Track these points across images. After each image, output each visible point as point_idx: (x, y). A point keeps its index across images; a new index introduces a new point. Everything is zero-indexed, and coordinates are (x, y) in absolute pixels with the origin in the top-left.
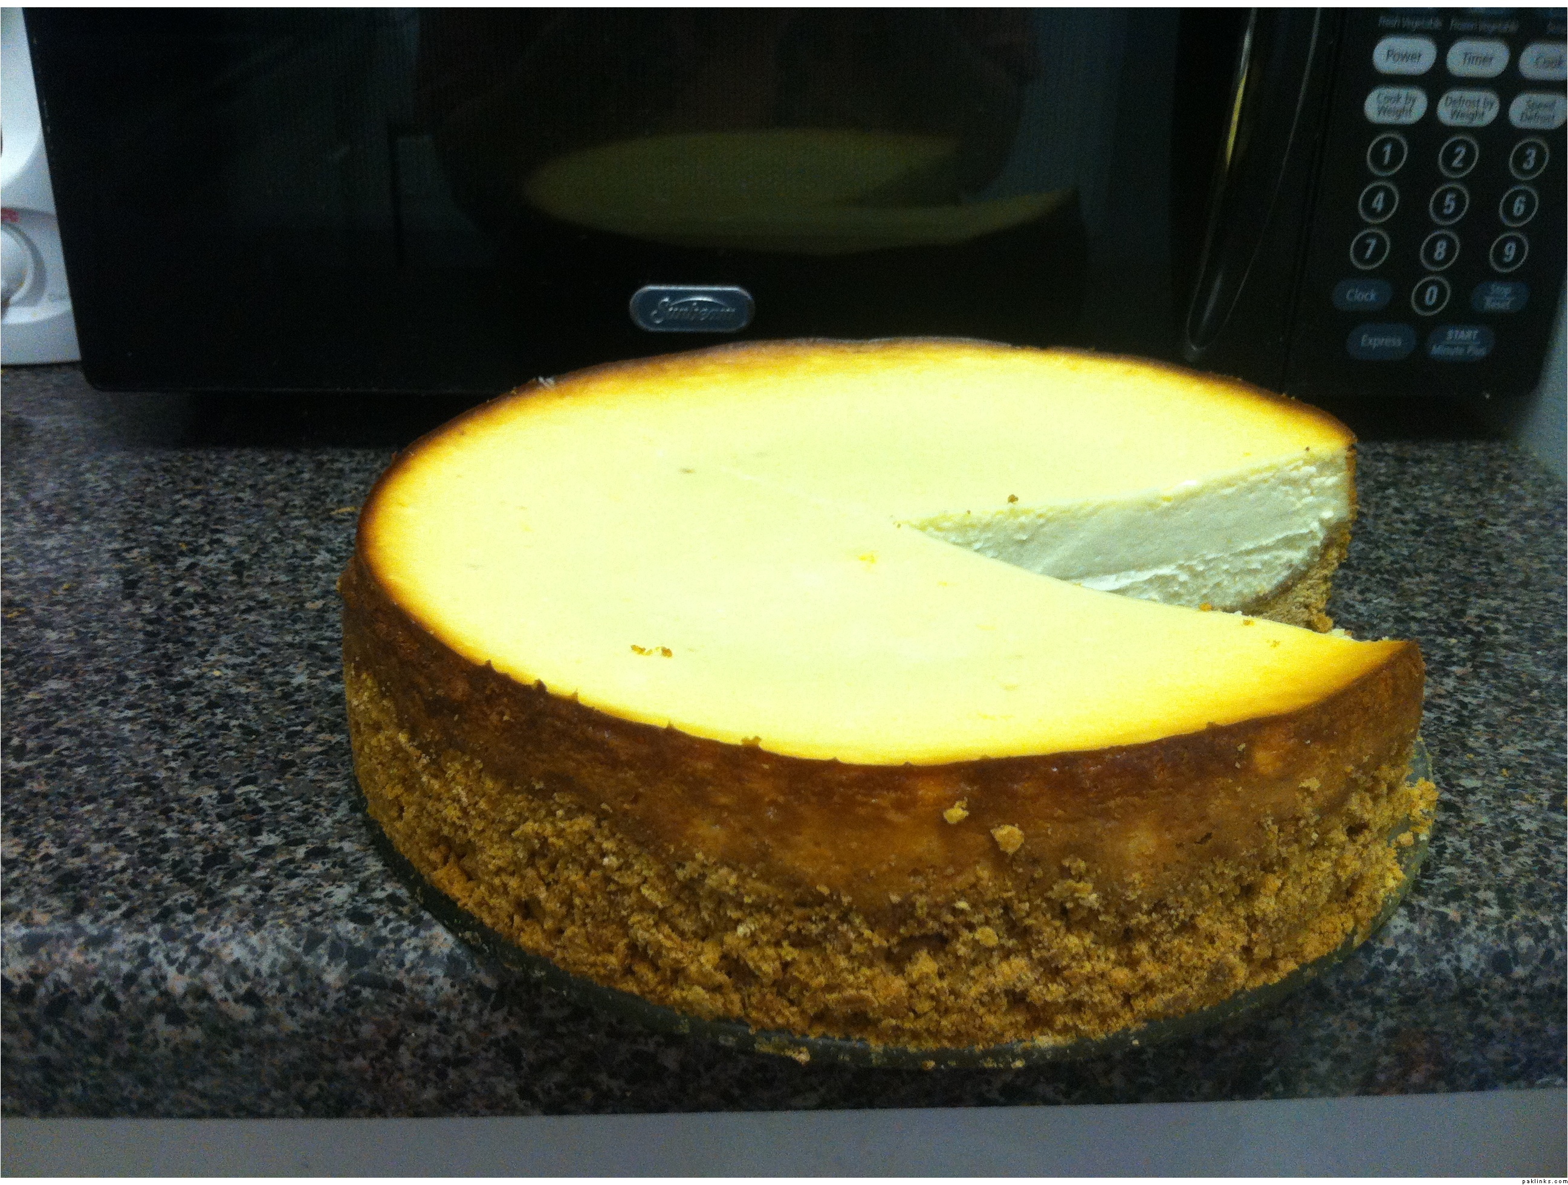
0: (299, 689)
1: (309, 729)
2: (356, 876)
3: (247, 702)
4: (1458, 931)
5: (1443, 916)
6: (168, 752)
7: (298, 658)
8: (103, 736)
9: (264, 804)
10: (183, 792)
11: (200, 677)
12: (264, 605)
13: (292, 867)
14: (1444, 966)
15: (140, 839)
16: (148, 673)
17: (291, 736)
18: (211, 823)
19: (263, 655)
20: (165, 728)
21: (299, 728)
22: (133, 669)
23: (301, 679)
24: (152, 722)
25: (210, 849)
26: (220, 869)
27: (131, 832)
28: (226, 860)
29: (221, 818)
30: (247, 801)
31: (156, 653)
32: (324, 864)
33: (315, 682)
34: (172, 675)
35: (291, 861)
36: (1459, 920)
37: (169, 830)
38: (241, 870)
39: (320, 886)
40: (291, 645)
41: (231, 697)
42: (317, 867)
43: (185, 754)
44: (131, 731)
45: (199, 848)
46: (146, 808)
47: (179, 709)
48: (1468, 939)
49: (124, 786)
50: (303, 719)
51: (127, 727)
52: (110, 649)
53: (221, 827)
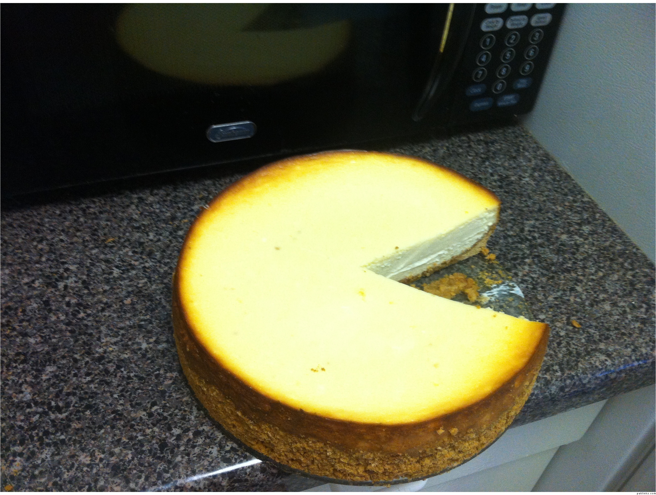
0: (146, 351)
1: (162, 372)
2: (216, 441)
3: (131, 363)
4: (550, 383)
5: (546, 378)
6: (115, 396)
7: (137, 333)
8: (86, 393)
9: (165, 414)
10: (133, 415)
11: (105, 352)
12: (108, 306)
13: (191, 443)
14: (547, 394)
15: (130, 442)
16: (83, 354)
17: (157, 376)
18: (152, 428)
19: (123, 335)
20: (108, 384)
21: (158, 372)
22: (76, 354)
23: (144, 346)
24: (100, 381)
25: (158, 441)
26: (167, 450)
27: (125, 440)
28: (167, 445)
29: (154, 425)
30: (158, 414)
31: (80, 342)
32: (202, 438)
33: (151, 345)
34: (93, 354)
35: (189, 440)
36: (550, 379)
37: (138, 435)
38: (174, 448)
39: (206, 449)
40: (131, 327)
41: (123, 360)
42: (200, 441)
43: (123, 395)
44: (95, 388)
45: (154, 442)
46: (124, 427)
47: (107, 371)
48: (553, 385)
49: (109, 417)
50: (157, 367)
51: (92, 386)
52: (60, 344)
53: (156, 429)
